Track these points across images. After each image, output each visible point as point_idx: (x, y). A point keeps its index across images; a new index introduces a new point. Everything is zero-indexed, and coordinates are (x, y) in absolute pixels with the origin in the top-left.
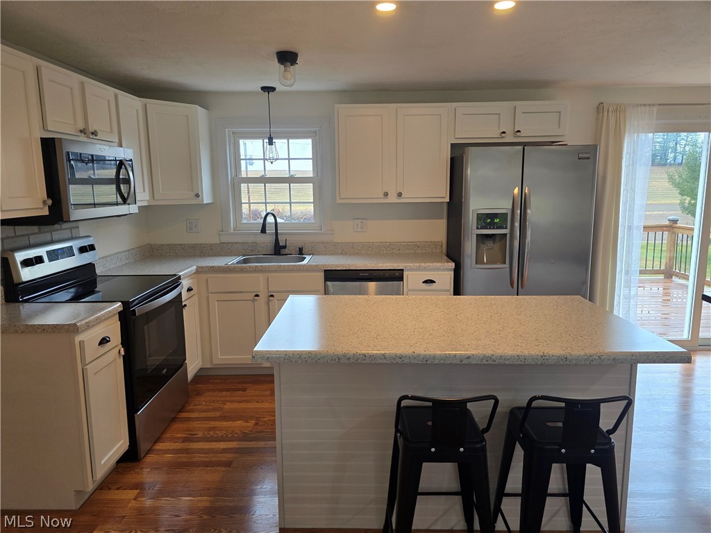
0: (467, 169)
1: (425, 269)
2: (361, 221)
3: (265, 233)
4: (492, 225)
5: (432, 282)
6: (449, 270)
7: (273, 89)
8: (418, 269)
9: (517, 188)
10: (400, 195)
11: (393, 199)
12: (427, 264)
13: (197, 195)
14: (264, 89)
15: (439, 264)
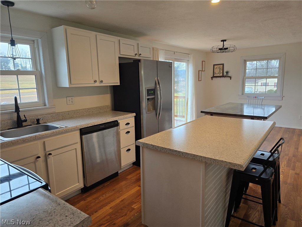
0: (141, 71)
1: (126, 118)
2: (71, 98)
6: (133, 117)
7: (12, 4)
8: (124, 119)
9: (156, 78)
10: (102, 82)
11: (97, 84)
12: (126, 116)
14: (4, 2)
15: (130, 115)
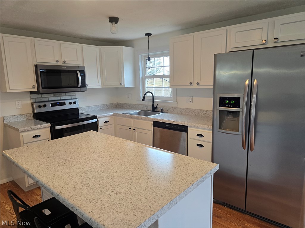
1: (198, 128)
2: (190, 97)
3: (144, 101)
4: (230, 105)
5: (202, 136)
6: (209, 130)
7: (150, 34)
9: (248, 80)
10: (198, 84)
12: (199, 125)
13: (121, 84)
14: (146, 34)
15: (205, 126)
